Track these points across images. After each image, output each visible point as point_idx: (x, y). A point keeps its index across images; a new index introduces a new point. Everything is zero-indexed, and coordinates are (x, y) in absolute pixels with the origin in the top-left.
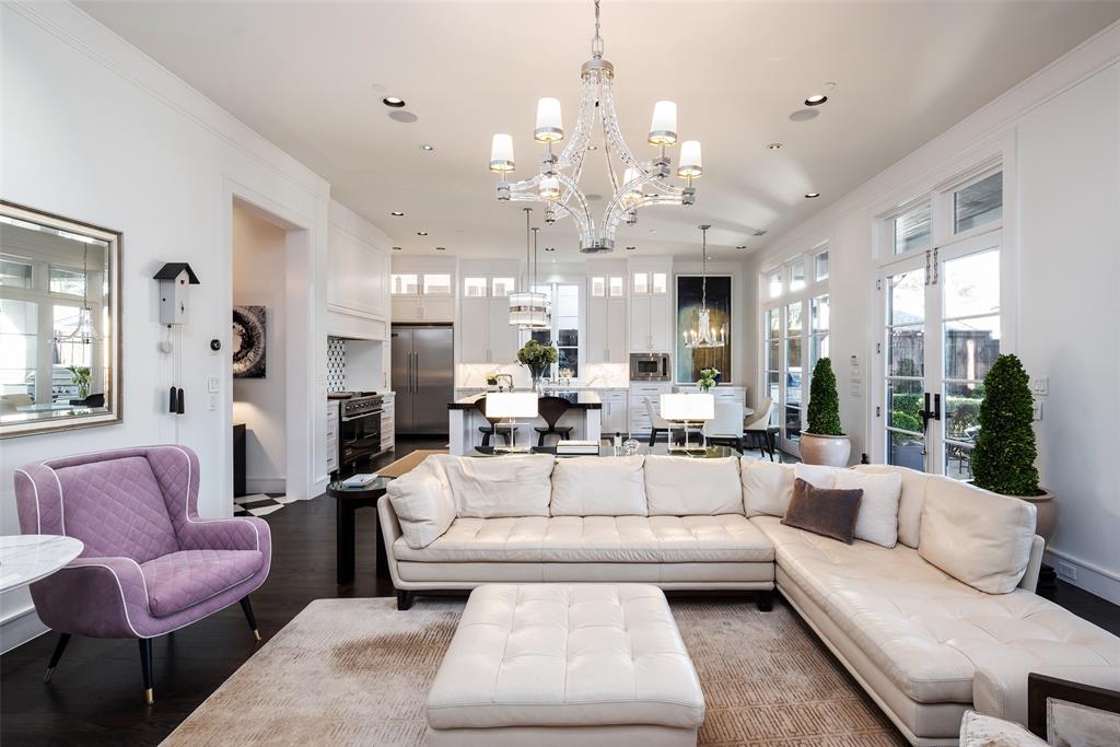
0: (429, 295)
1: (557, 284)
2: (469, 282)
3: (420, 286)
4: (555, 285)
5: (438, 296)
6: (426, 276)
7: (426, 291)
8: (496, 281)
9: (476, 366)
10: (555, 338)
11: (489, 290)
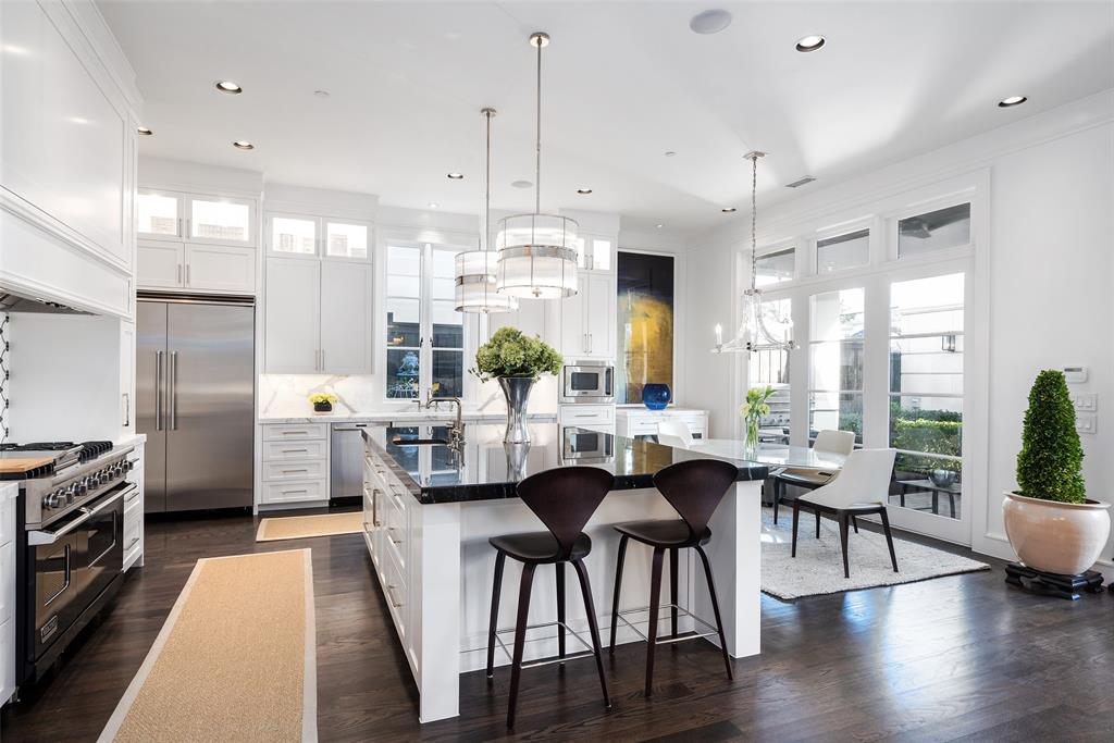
0: (201, 242)
1: (434, 246)
2: (281, 225)
3: (184, 223)
4: (428, 247)
5: (218, 246)
6: (195, 203)
7: (195, 233)
8: (334, 229)
9: (289, 377)
10: (426, 334)
11: (320, 244)
